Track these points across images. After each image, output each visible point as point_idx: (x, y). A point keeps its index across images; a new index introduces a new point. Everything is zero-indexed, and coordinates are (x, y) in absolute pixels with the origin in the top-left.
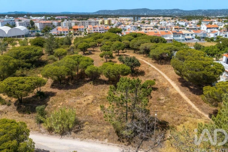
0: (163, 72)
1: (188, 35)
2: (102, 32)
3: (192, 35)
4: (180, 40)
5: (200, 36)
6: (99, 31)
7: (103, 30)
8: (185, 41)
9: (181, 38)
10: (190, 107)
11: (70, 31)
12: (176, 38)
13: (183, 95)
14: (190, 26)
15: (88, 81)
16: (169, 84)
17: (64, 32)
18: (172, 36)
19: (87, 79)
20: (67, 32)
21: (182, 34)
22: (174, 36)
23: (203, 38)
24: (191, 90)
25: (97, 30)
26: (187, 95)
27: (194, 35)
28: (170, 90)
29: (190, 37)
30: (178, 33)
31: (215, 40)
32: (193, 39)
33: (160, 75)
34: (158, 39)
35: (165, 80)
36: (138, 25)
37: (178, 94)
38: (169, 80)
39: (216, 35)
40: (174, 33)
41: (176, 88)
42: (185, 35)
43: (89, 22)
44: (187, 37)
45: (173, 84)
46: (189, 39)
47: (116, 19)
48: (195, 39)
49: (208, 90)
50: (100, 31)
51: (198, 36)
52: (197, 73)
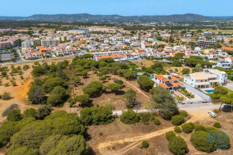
0: (133, 84)
1: (135, 56)
2: (70, 53)
3: (138, 56)
4: (131, 60)
5: (142, 56)
6: (67, 53)
7: (71, 52)
8: (134, 60)
9: (131, 58)
10: (146, 97)
11: (43, 54)
12: (128, 59)
13: (143, 93)
14: (134, 44)
15: (102, 93)
16: (137, 90)
17: (38, 55)
18: (126, 58)
19: (101, 92)
20: (40, 55)
21: (132, 56)
22: (127, 57)
23: (144, 57)
24: (145, 91)
25: (66, 52)
26: (144, 93)
27: (139, 56)
28: (138, 92)
29: (137, 57)
30: (129, 55)
31: (151, 58)
32: (138, 58)
33: (132, 86)
34: (124, 65)
35: (135, 88)
36: (96, 44)
37: (141, 93)
38: (136, 88)
39: (151, 54)
40: (127, 55)
41: (140, 91)
42: (134, 56)
43: (50, 42)
44: (135, 57)
45: (138, 89)
46: (136, 59)
47: (67, 32)
48: (140, 58)
49: (150, 90)
50: (69, 53)
51: (141, 56)
52: (147, 85)
